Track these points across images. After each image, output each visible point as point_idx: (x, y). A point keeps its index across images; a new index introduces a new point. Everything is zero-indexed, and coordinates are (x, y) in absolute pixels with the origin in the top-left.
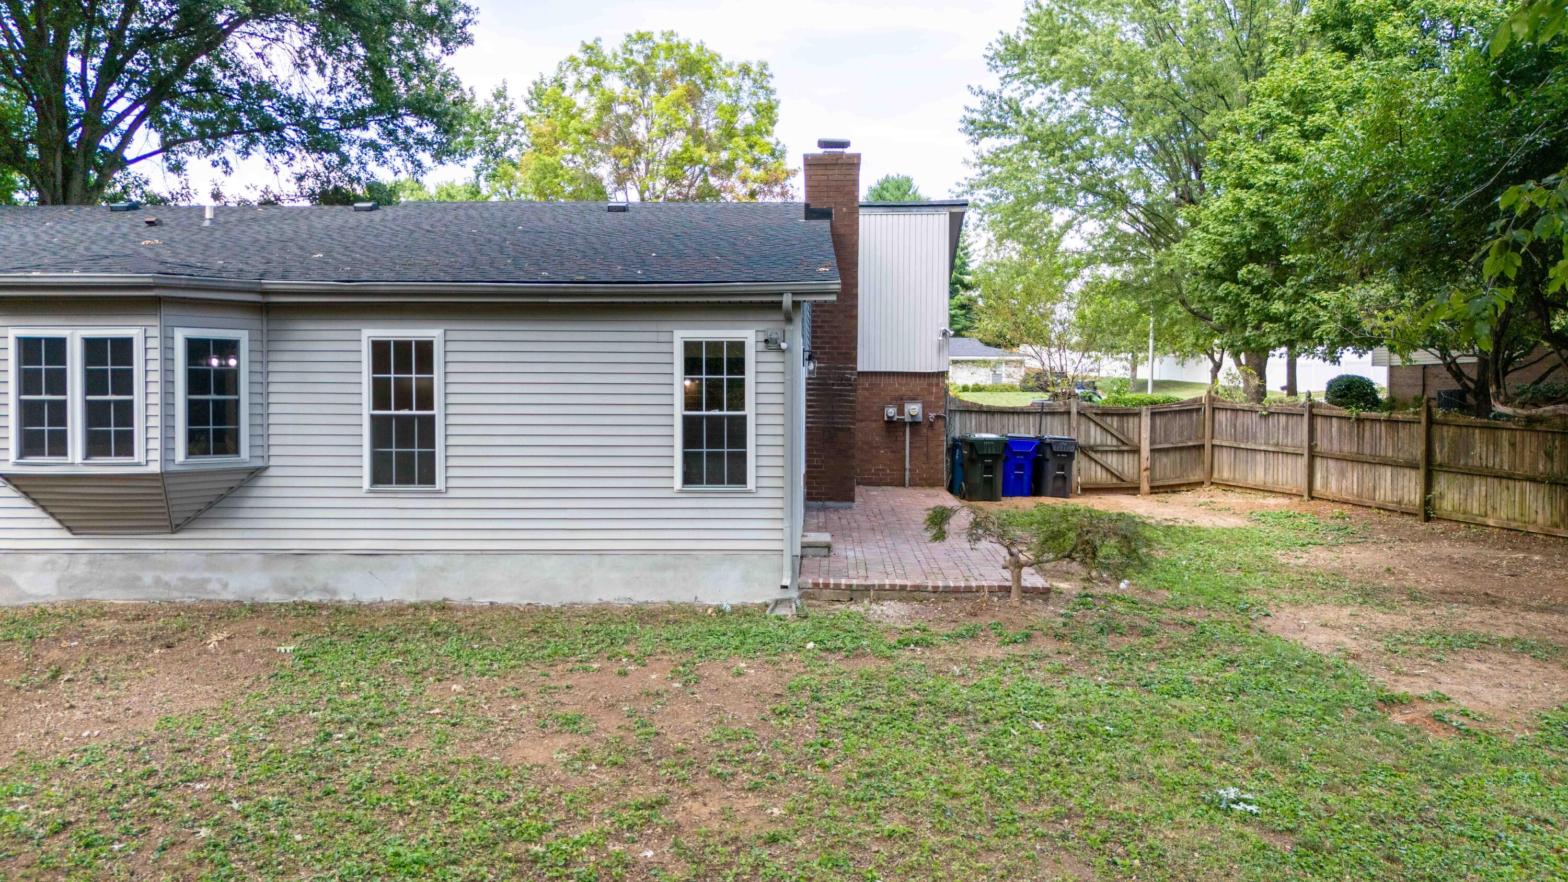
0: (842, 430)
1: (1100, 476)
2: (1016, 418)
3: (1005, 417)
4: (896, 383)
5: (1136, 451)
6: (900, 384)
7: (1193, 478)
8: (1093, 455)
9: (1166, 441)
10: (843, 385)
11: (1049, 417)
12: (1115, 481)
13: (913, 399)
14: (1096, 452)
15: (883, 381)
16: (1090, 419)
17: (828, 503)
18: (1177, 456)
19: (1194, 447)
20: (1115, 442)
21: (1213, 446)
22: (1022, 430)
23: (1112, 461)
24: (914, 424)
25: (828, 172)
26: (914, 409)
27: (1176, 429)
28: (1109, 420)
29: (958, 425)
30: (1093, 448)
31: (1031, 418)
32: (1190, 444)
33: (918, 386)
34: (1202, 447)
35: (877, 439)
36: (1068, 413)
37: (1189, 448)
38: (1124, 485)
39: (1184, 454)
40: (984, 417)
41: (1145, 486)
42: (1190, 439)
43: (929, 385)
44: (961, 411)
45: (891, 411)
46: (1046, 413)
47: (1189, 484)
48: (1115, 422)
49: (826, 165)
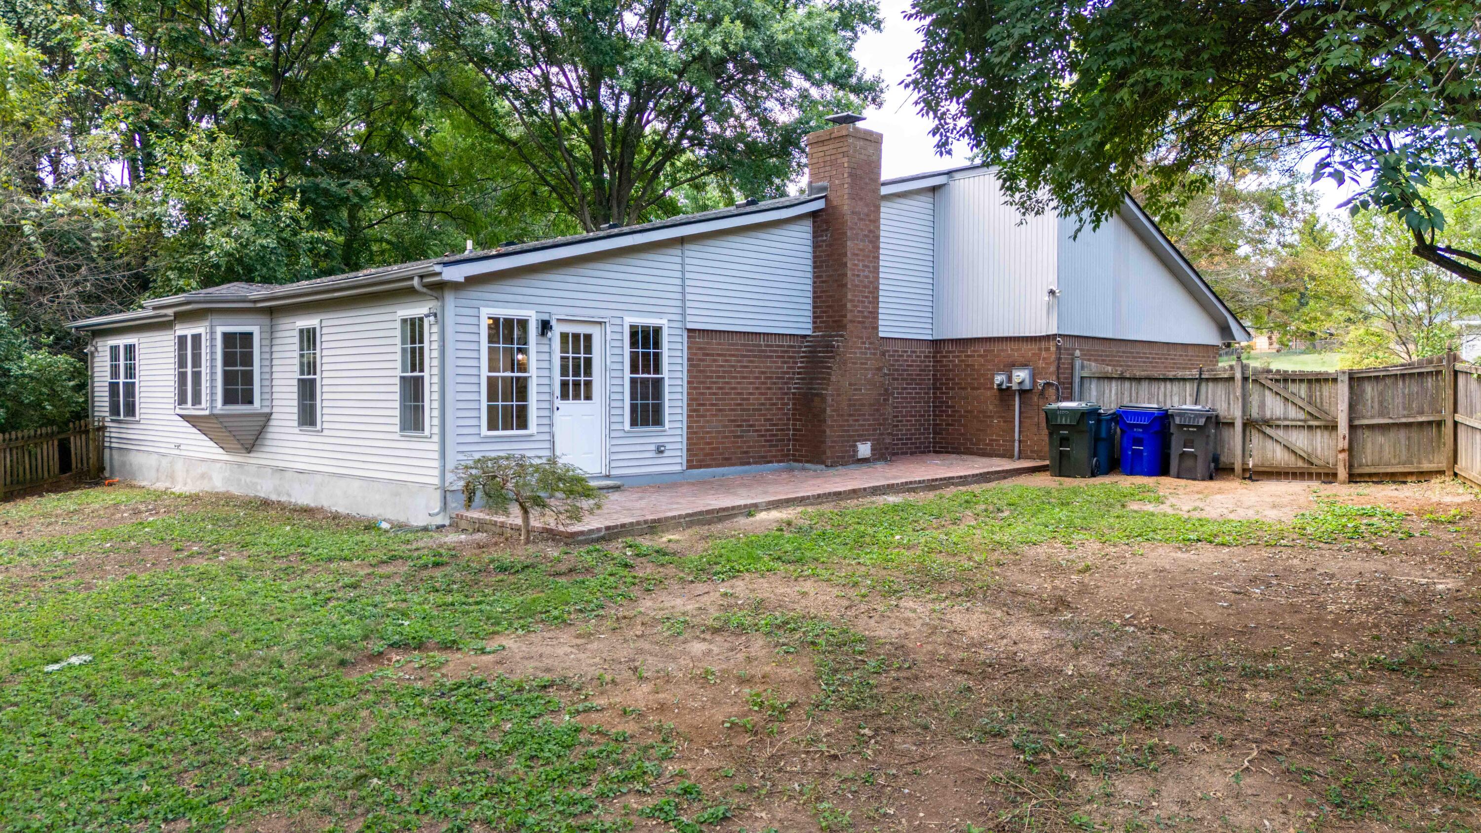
0: (817, 395)
1: (1279, 456)
2: (1169, 385)
3: (1154, 386)
4: (1009, 347)
5: (1332, 427)
6: (1012, 350)
7: (1426, 466)
8: (1268, 431)
9: (1381, 415)
10: (827, 352)
11: (1211, 385)
12: (1300, 463)
13: (1024, 366)
14: (1270, 426)
15: (996, 347)
16: (1263, 385)
17: (807, 465)
18: (1402, 434)
19: (1430, 423)
20: (1302, 415)
21: (1456, 424)
22: (1176, 399)
23: (1300, 440)
24: (1023, 392)
25: (825, 148)
27: (1399, 400)
28: (1292, 387)
30: (1268, 423)
31: (1188, 385)
32: (1420, 419)
33: (1029, 350)
34: (1439, 424)
35: (991, 407)
36: (1231, 379)
37: (1421, 424)
38: (1314, 470)
39: (1415, 434)
41: (1342, 473)
42: (1422, 413)
43: (1040, 349)
45: (999, 379)
46: (1207, 380)
47: (1422, 473)
48: (1303, 390)
49: (823, 141)
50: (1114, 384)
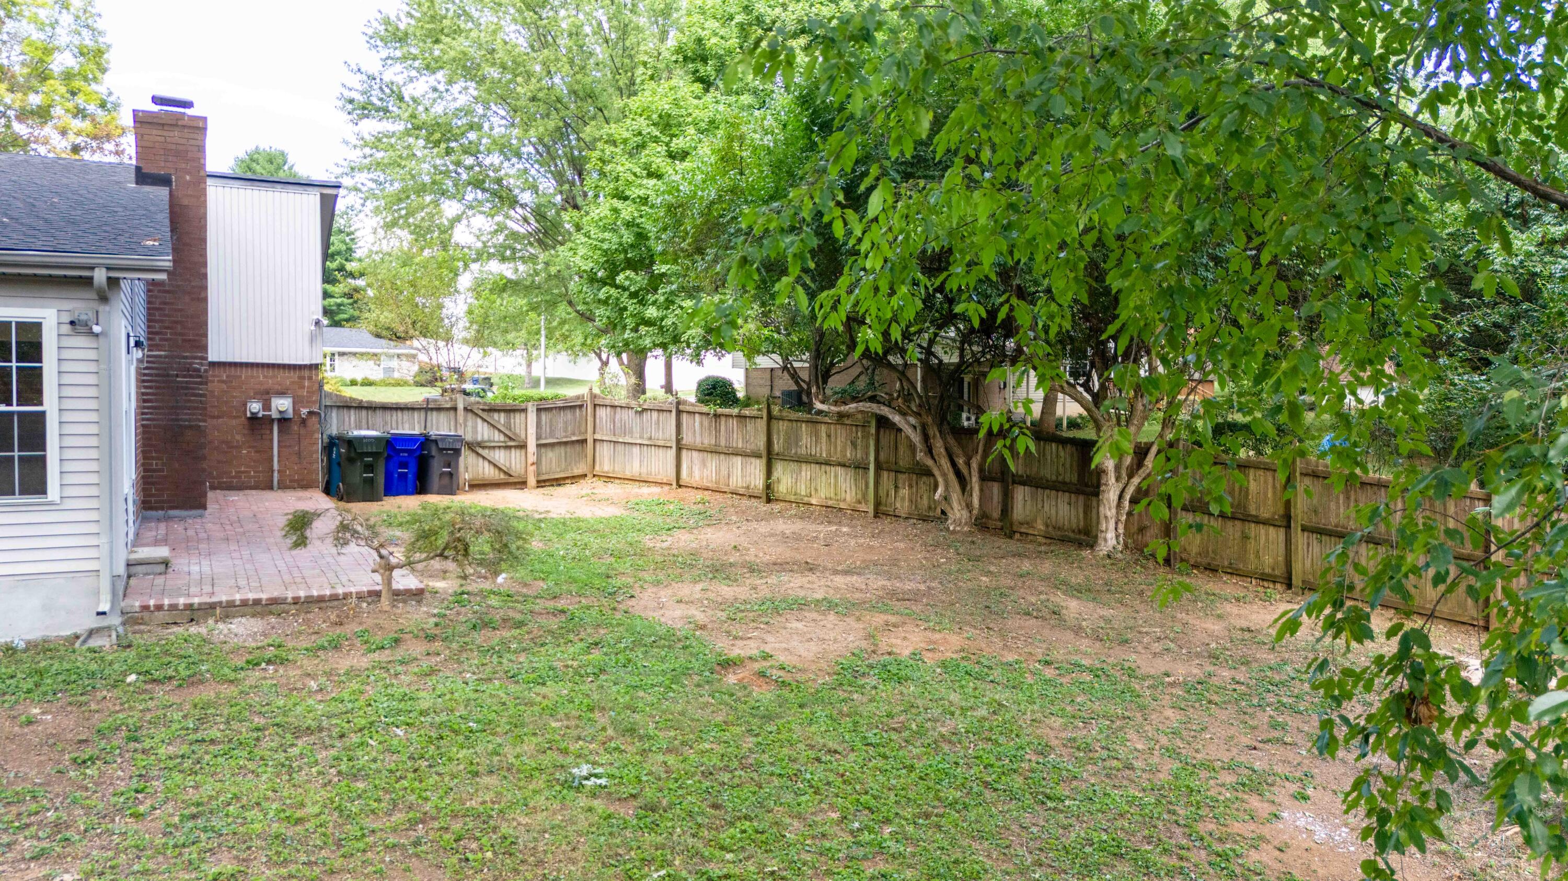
0: (191, 427)
1: (489, 472)
2: (399, 413)
3: (388, 413)
4: (260, 374)
5: (523, 446)
6: (265, 377)
7: (577, 471)
8: (480, 451)
9: (552, 436)
10: (191, 376)
11: (435, 413)
12: (502, 476)
13: (282, 394)
14: (483, 448)
15: (244, 373)
16: (477, 415)
17: (172, 513)
18: (562, 450)
19: (578, 441)
20: (502, 438)
21: (595, 440)
22: (407, 426)
23: (500, 456)
24: (283, 421)
25: (165, 133)
26: (282, 404)
27: (561, 425)
28: (496, 415)
29: (335, 421)
30: (480, 445)
31: (416, 414)
32: (574, 438)
33: (289, 378)
34: (584, 441)
35: (238, 437)
36: (455, 409)
37: (573, 442)
38: (512, 480)
39: (569, 449)
40: (364, 412)
41: (532, 481)
42: (574, 434)
43: (300, 378)
44: (338, 407)
45: (255, 407)
46: (432, 409)
47: (573, 477)
48: (501, 418)
49: (163, 125)
50: (352, 412)
